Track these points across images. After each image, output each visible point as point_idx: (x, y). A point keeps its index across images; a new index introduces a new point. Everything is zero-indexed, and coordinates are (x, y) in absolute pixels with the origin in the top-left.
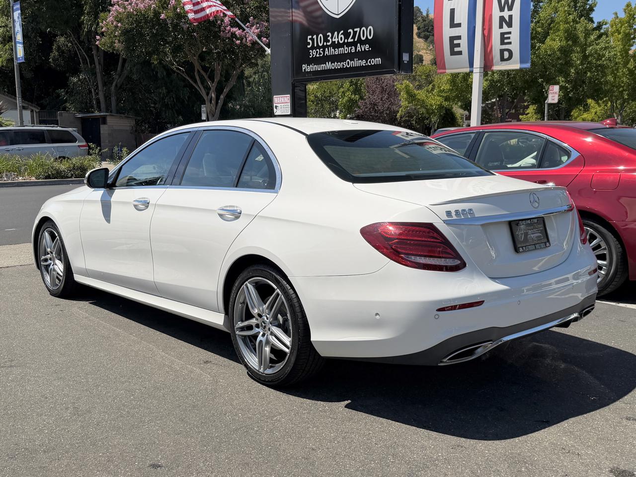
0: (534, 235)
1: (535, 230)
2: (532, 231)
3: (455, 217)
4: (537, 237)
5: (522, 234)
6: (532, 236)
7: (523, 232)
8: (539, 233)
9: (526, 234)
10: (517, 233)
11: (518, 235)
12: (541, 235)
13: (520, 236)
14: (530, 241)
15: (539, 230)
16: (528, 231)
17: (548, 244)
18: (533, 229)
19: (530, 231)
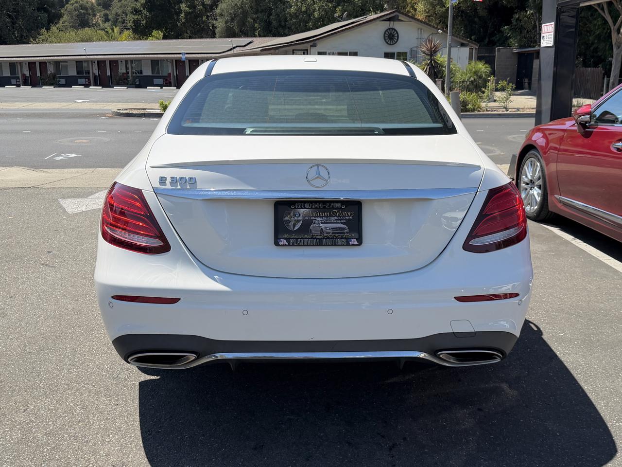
0: (327, 225)
1: (332, 218)
2: (325, 218)
3: (168, 186)
4: (333, 229)
5: (299, 221)
6: (322, 226)
8: (342, 223)
9: (308, 223)
12: (343, 226)
14: (313, 232)
15: (343, 220)
16: (314, 218)
17: (354, 242)
18: (327, 217)
19: (319, 219)
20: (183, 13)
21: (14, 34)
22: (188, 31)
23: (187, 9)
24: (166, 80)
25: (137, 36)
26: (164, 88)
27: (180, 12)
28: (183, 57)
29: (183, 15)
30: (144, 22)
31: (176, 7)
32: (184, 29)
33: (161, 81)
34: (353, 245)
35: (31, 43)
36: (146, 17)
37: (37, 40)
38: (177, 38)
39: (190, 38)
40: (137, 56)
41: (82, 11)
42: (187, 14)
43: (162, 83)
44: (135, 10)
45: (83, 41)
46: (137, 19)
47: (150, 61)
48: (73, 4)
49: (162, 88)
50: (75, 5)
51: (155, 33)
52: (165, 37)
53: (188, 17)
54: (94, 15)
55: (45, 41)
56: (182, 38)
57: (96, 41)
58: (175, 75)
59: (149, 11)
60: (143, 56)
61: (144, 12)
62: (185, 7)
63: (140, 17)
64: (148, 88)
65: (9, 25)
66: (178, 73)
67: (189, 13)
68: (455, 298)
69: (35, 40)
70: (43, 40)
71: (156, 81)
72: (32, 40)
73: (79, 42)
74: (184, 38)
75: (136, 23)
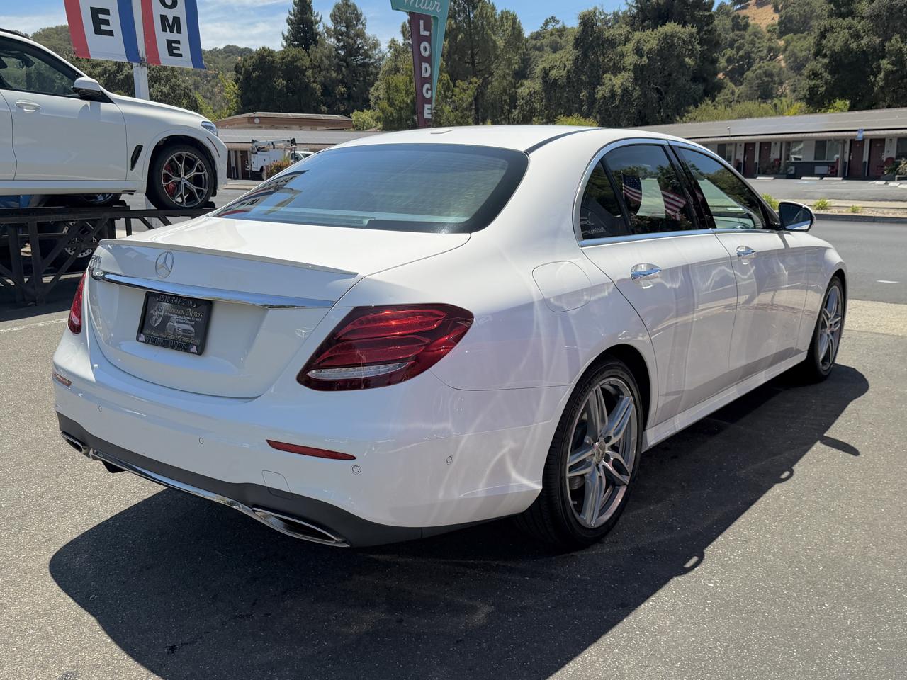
0: (181, 325)
1: (185, 318)
2: (180, 317)
4: (184, 330)
5: (160, 316)
6: (176, 325)
7: (162, 313)
8: (191, 325)
9: (166, 319)
10: (152, 312)
11: (152, 315)
12: (192, 329)
13: (155, 318)
14: (168, 331)
15: (193, 321)
16: (172, 315)
17: (194, 349)
18: (182, 315)
19: (175, 317)
20: (883, 73)
21: (659, 112)
22: (887, 98)
23: (889, 66)
24: (833, 168)
25: (811, 109)
26: (824, 179)
27: (879, 70)
28: (859, 136)
29: (882, 76)
30: (824, 89)
31: (874, 65)
32: (881, 95)
33: (824, 169)
34: (192, 353)
35: (677, 122)
36: (826, 83)
37: (684, 119)
38: (869, 107)
39: (889, 107)
40: (796, 135)
41: (766, 79)
42: (888, 74)
43: (826, 173)
44: (813, 74)
45: (740, 117)
46: (814, 85)
47: (814, 143)
48: (756, 70)
49: (821, 179)
50: (758, 71)
51: (839, 103)
52: (852, 108)
53: (890, 78)
54: (781, 83)
55: (693, 120)
56: (877, 108)
57: (757, 117)
58: (847, 160)
59: (832, 73)
60: (803, 135)
61: (826, 75)
62: (888, 63)
63: (819, 82)
64: (803, 178)
65: (654, 101)
66: (851, 158)
67: (892, 72)
68: (268, 441)
69: (681, 119)
70: (691, 119)
71: (818, 169)
72: (678, 119)
73: (736, 119)
74: (880, 108)
75: (812, 90)
